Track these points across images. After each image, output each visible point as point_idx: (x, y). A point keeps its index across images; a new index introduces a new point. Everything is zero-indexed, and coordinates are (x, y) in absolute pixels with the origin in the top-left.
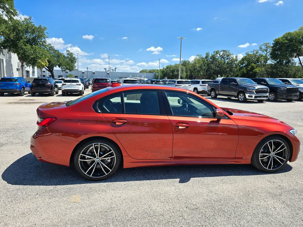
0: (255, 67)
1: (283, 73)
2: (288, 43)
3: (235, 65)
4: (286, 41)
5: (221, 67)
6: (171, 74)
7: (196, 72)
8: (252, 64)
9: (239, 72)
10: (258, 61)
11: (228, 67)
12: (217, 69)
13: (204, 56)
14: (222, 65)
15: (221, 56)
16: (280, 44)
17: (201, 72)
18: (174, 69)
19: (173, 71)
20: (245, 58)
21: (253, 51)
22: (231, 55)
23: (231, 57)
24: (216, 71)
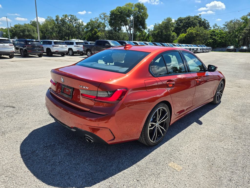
0: (97, 31)
1: (117, 37)
2: (120, 15)
3: (82, 29)
4: (118, 13)
5: (71, 30)
6: (22, 34)
7: (49, 33)
8: (95, 29)
9: (85, 35)
10: (99, 26)
11: (76, 30)
12: (67, 31)
13: (55, 18)
14: (71, 28)
15: (70, 20)
16: (115, 15)
17: (54, 34)
18: (24, 29)
19: (23, 31)
20: (89, 24)
21: (95, 19)
22: (78, 20)
23: (78, 22)
24: (67, 33)
